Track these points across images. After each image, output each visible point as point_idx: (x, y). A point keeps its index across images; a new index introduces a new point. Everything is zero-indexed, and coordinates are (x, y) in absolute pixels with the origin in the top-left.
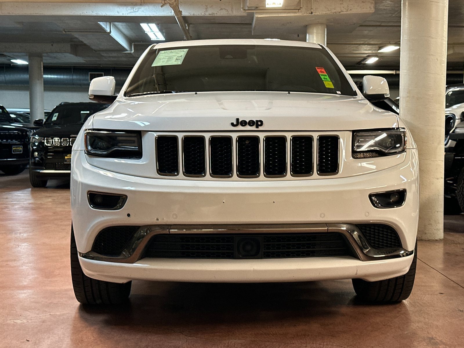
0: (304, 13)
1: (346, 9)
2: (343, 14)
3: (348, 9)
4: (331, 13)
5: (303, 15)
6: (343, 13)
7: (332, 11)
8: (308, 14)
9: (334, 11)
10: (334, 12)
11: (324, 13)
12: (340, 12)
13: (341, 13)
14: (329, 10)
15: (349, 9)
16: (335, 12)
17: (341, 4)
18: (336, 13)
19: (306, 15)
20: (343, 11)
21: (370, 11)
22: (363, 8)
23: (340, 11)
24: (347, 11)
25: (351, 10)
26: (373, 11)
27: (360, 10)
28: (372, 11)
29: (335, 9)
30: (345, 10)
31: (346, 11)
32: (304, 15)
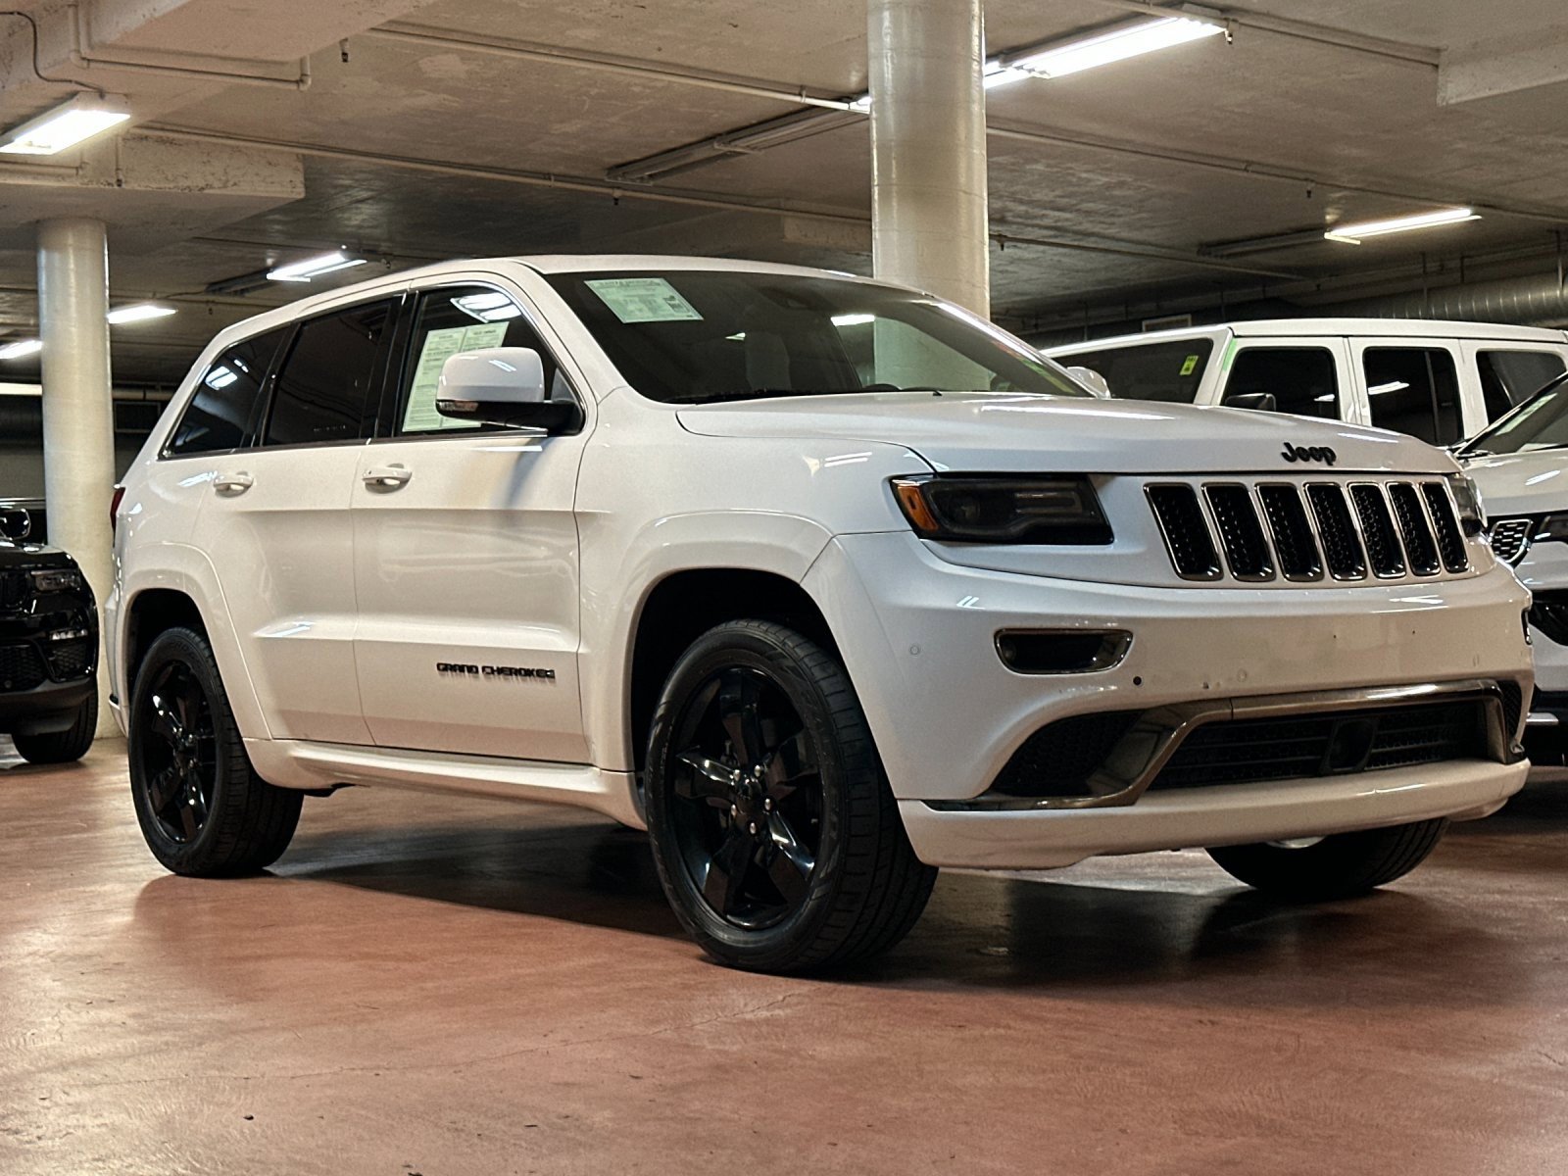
0: (91, 182)
1: (220, 180)
2: (213, 195)
3: (227, 181)
4: (175, 187)
5: (84, 186)
6: (211, 191)
7: (180, 184)
8: (102, 186)
9: (188, 183)
10: (185, 185)
11: (154, 185)
12: (203, 189)
13: (206, 191)
14: (170, 177)
15: (231, 183)
16: (189, 187)
17: (204, 162)
18: (190, 191)
19: (96, 186)
20: (211, 187)
21: (292, 192)
22: (272, 183)
23: (202, 184)
24: (225, 187)
25: (235, 184)
26: (302, 196)
27: (262, 189)
28: (299, 194)
29: (186, 178)
30: (216, 184)
31: (221, 185)
32: (90, 186)
